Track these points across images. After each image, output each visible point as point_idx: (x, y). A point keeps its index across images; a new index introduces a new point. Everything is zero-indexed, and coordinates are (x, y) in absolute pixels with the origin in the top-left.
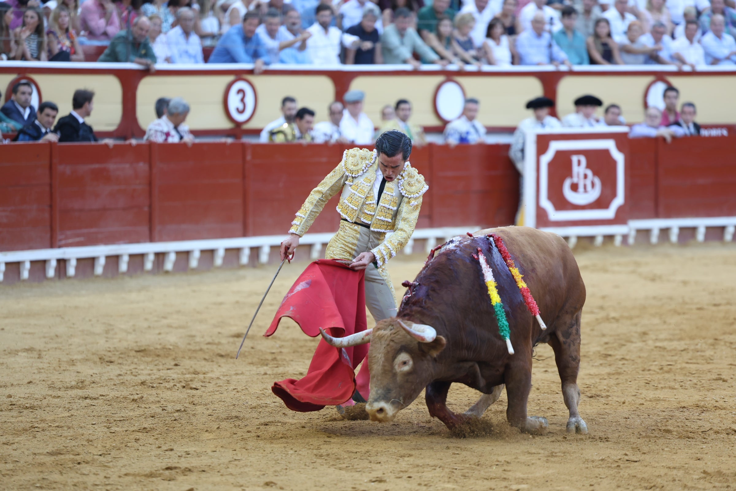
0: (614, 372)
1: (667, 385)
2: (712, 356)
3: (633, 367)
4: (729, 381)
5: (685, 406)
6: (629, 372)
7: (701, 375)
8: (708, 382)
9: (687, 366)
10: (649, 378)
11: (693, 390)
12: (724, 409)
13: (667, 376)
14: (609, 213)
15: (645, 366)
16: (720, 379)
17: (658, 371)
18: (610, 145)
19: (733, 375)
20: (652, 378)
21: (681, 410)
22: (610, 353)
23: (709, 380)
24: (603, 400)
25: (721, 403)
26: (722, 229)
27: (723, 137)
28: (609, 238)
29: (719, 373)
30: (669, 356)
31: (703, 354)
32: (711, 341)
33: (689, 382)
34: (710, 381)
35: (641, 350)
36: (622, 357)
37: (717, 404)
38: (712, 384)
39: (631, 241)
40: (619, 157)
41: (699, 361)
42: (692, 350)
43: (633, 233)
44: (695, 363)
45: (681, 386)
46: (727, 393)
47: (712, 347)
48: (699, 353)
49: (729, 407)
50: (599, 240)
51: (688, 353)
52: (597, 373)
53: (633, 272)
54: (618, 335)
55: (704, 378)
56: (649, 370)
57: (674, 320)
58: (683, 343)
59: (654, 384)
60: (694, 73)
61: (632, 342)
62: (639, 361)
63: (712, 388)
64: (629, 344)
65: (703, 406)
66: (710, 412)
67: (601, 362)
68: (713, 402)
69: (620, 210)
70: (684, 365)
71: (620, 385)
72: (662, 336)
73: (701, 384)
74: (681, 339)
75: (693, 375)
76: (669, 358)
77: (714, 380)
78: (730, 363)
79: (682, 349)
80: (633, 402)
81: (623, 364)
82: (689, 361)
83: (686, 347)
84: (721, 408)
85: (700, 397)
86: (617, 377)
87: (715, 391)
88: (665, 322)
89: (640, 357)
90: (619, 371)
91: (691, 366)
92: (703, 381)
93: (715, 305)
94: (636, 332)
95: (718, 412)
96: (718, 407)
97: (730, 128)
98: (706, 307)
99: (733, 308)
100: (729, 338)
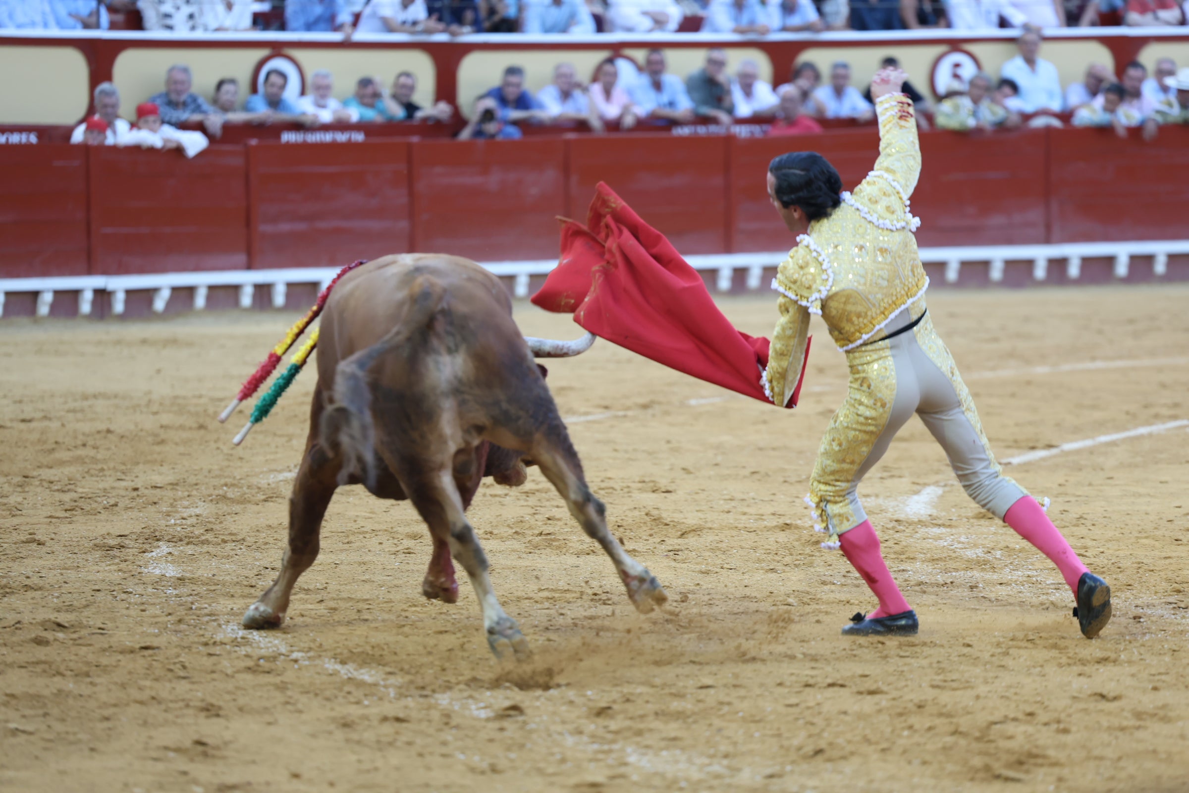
2: (19, 504)
4: (47, 544)
8: (13, 545)
12: (40, 589)
16: (34, 541)
19: (55, 533)
23: (15, 543)
25: (35, 580)
26: (35, 295)
27: (28, 146)
29: (31, 531)
32: (18, 479)
34: (17, 546)
37: (28, 582)
38: (20, 550)
46: (44, 563)
47: (19, 489)
49: (47, 586)
55: (7, 541)
63: (21, 555)
66: (17, 595)
68: (22, 578)
77: (23, 542)
78: (49, 514)
84: (36, 587)
87: (25, 560)
92: (5, 545)
93: (23, 421)
95: (30, 594)
96: (30, 586)
97: (42, 131)
98: (9, 424)
99: (55, 425)
100: (47, 474)
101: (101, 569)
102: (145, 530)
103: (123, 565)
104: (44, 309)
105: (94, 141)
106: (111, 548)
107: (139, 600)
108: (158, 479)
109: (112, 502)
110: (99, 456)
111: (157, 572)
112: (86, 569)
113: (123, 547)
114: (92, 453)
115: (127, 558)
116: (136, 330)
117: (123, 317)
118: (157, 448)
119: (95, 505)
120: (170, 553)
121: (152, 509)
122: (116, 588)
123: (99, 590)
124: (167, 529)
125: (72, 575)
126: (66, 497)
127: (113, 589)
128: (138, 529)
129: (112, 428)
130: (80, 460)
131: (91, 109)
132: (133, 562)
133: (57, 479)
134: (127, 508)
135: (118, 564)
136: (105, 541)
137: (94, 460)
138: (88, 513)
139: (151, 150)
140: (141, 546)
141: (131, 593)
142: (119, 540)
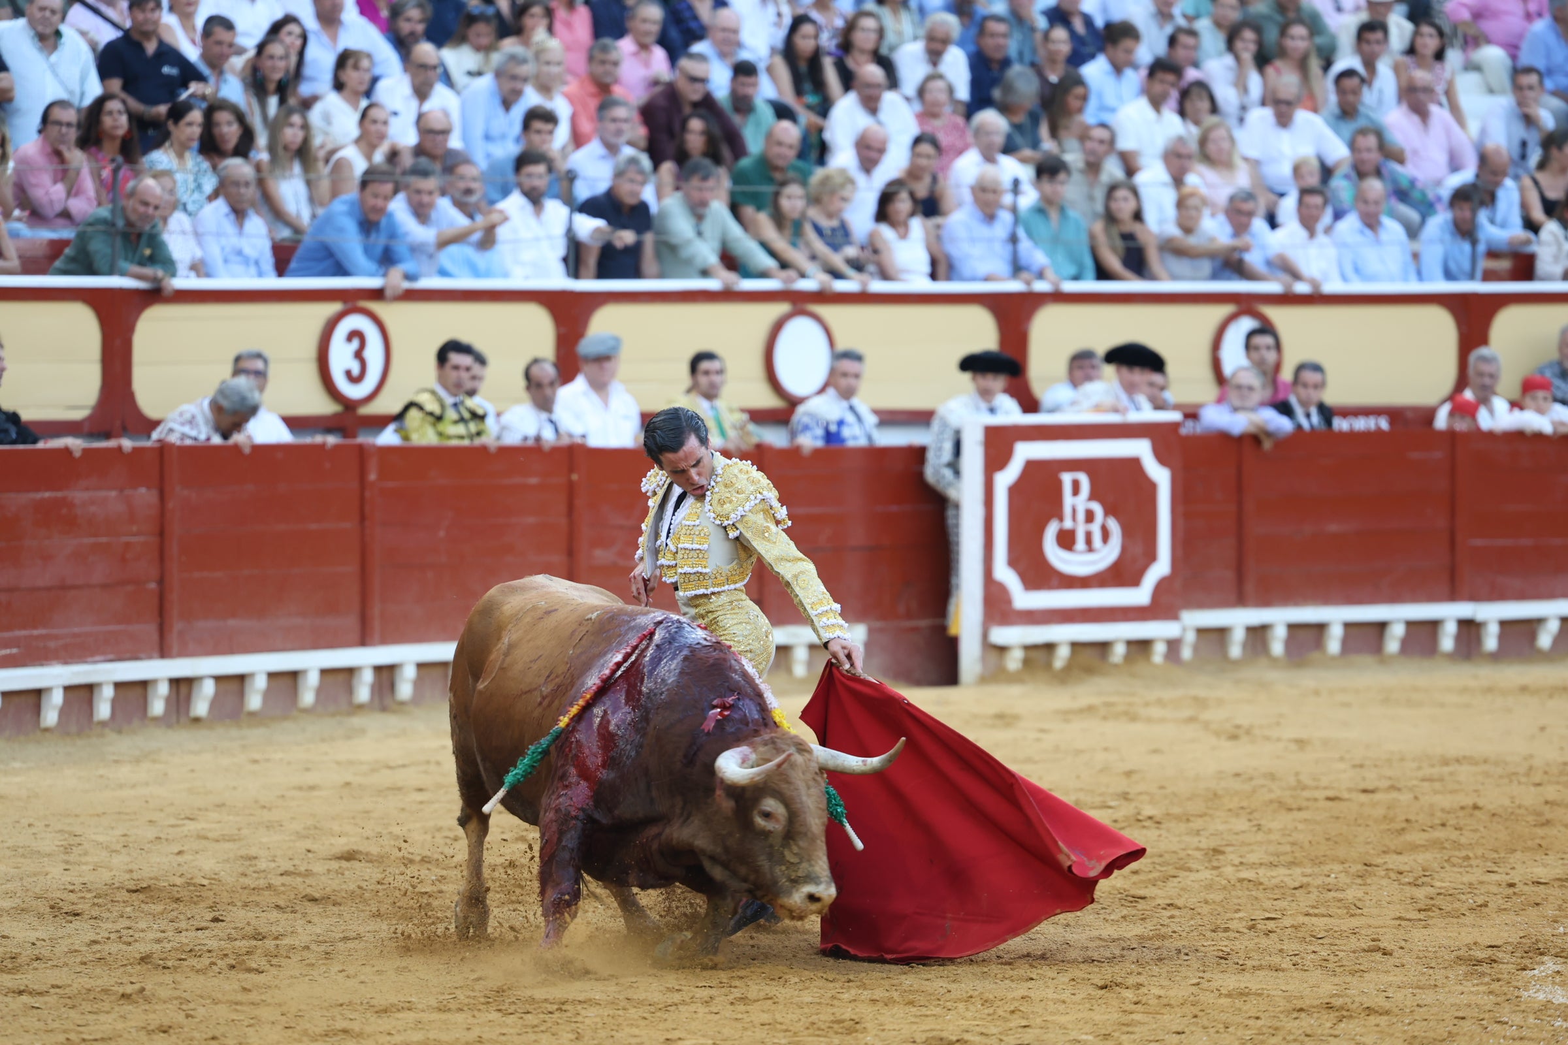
0: (1151, 933)
1: (1264, 963)
2: (1359, 900)
3: (1192, 922)
4: (1395, 954)
5: (1303, 1006)
6: (1184, 934)
7: (1337, 942)
8: (1351, 955)
9: (1307, 919)
10: (1226, 946)
11: (1319, 971)
12: (1387, 1013)
13: (1264, 942)
14: (1140, 595)
15: (1219, 922)
16: (1378, 949)
17: (1246, 931)
18: (1140, 449)
19: (1405, 941)
20: (1233, 948)
21: (1295, 1015)
22: (1141, 893)
23: (1354, 952)
24: (1129, 994)
25: (1380, 1002)
26: (1381, 627)
27: (1379, 432)
28: (1141, 646)
29: (1375, 936)
30: (1269, 899)
31: (1339, 895)
32: (1358, 868)
33: (1312, 956)
34: (1357, 955)
35: (1209, 887)
36: (1169, 902)
37: (1370, 1003)
38: (1361, 961)
39: (1186, 653)
40: (1160, 476)
41: (1331, 911)
42: (1318, 887)
43: (1191, 637)
44: (1324, 916)
45: (1294, 965)
46: (1391, 979)
47: (1359, 881)
48: (1332, 894)
49: (1396, 1010)
50: (1120, 650)
51: (1309, 893)
52: (1116, 936)
53: (1192, 720)
54: (1161, 856)
55: (1342, 947)
56: (1227, 930)
57: (1278, 822)
58: (1298, 871)
59: (1236, 960)
60: (1317, 299)
61: (1190, 870)
62: (1205, 909)
63: (1362, 968)
64: (1182, 874)
65: (1342, 1008)
66: (1357, 1020)
67: (1125, 912)
68: (1363, 998)
69: (1162, 587)
70: (1302, 919)
71: (1166, 962)
72: (1252, 858)
73: (1336, 959)
74: (1292, 864)
75: (1321, 941)
76: (1268, 904)
77: (1364, 950)
78: (1398, 915)
79: (1297, 884)
80: (1192, 998)
81: (1172, 917)
82: (1311, 911)
83: (1305, 880)
84: (1381, 1011)
85: (1336, 987)
86: (1158, 943)
87: (1366, 975)
88: (1259, 827)
89: (1206, 902)
90: (1163, 930)
91: (1314, 920)
92: (1341, 954)
93: (1365, 791)
94: (1198, 849)
95: (1373, 1020)
96: (1373, 1009)
97: (1394, 414)
98: (1346, 795)
99: (1405, 797)
100: (1394, 861)
101: (1466, 989)
102: (1523, 940)
103: (1495, 986)
104: (1392, 644)
105: (1461, 426)
106: (1480, 962)
107: (1517, 1034)
108: (1541, 873)
109: (1480, 901)
110: (1463, 840)
111: (1541, 996)
112: (1447, 989)
113: (1495, 961)
114: (1454, 835)
115: (1500, 976)
116: (1513, 674)
117: (1496, 657)
118: (1540, 831)
119: (1457, 905)
120: (1558, 972)
121: (1533, 912)
122: (1487, 1016)
123: (1463, 1018)
124: (1554, 939)
125: (1428, 997)
126: (1420, 893)
127: (1481, 1017)
128: (1514, 939)
129: (1480, 803)
130: (1438, 845)
131: (1462, 382)
132: (1509, 983)
133: (1407, 868)
134: (1501, 910)
135: (1487, 984)
136: (1472, 953)
137: (1457, 845)
138: (1449, 914)
139: (1539, 436)
140: (1519, 961)
141: (1506, 1023)
142: (1490, 952)
